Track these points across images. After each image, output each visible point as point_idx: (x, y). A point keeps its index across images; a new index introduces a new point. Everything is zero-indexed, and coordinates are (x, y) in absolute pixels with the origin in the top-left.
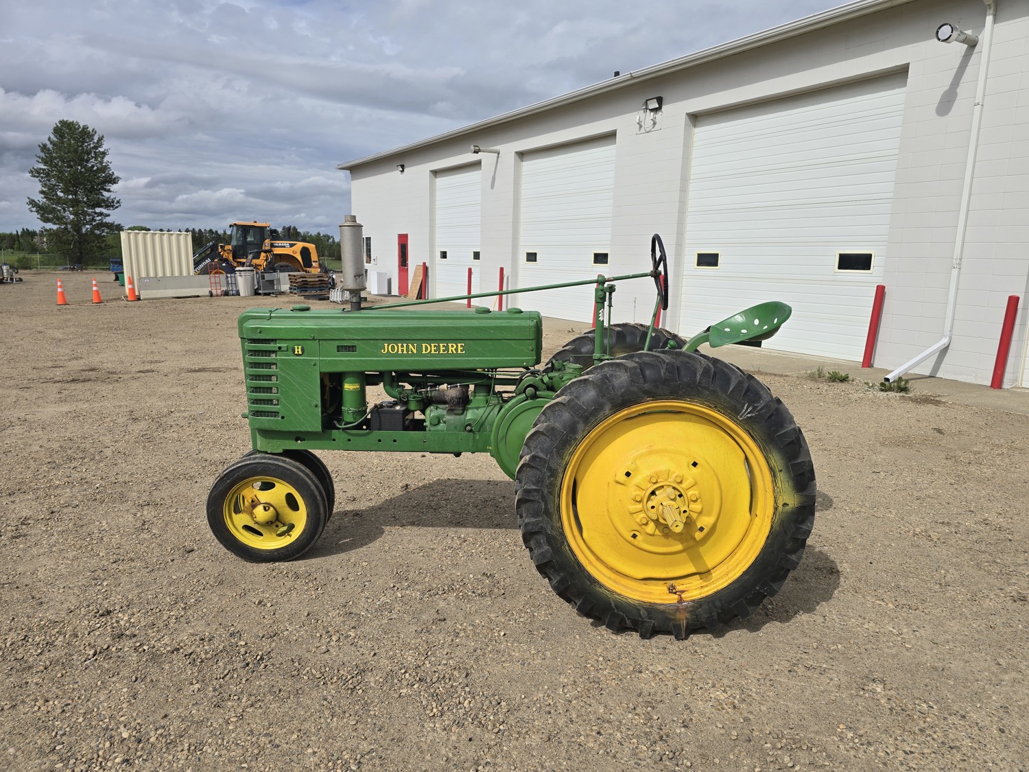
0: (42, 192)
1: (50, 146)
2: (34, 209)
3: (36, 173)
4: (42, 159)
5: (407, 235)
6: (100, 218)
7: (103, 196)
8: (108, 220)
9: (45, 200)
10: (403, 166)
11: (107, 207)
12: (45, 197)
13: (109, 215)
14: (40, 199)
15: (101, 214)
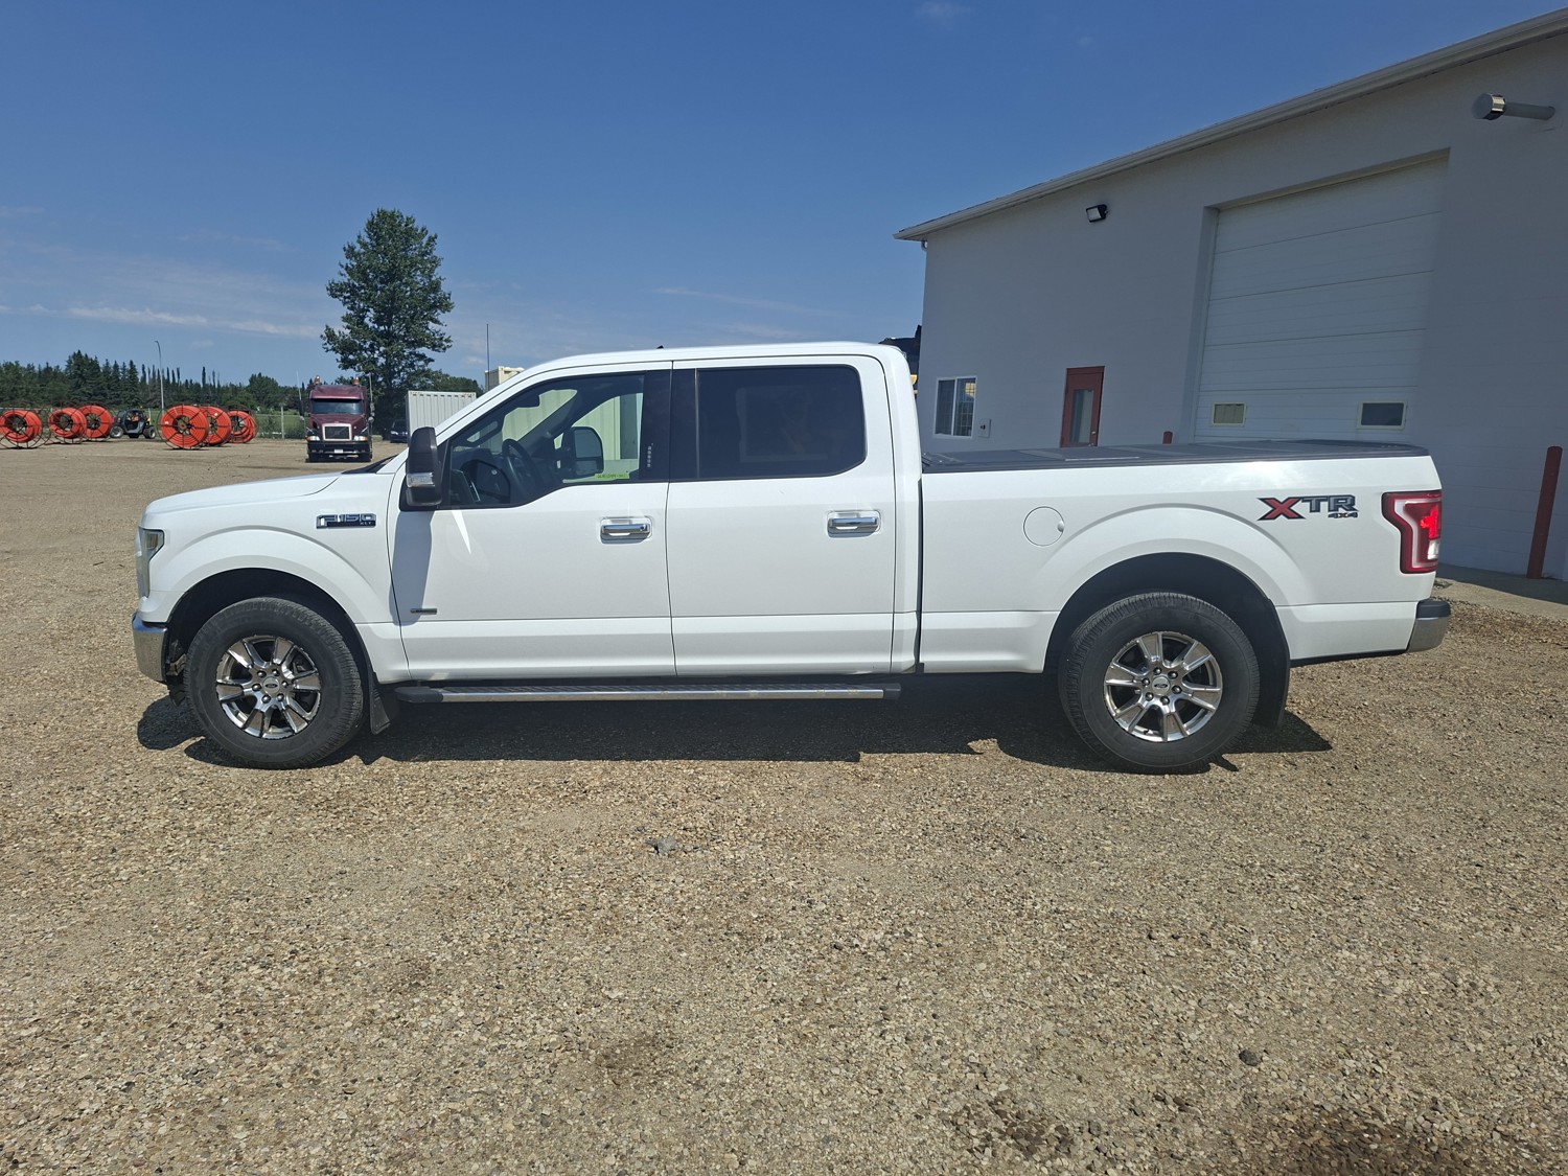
0: (345, 319)
1: (358, 248)
2: (330, 347)
3: (335, 291)
4: (347, 268)
5: (1102, 368)
6: (422, 363)
7: (427, 329)
8: (432, 367)
9: (348, 331)
10: (1103, 209)
11: (434, 347)
12: (348, 328)
13: (433, 361)
14: (341, 329)
15: (422, 357)
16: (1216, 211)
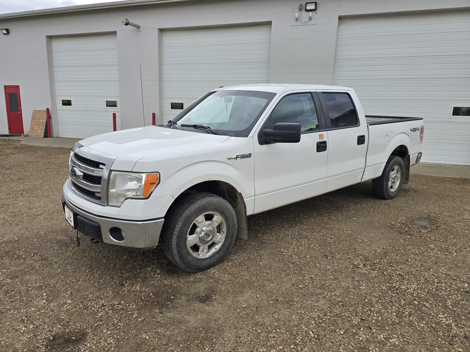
5: (19, 86)
10: (7, 30)
16: (50, 38)
